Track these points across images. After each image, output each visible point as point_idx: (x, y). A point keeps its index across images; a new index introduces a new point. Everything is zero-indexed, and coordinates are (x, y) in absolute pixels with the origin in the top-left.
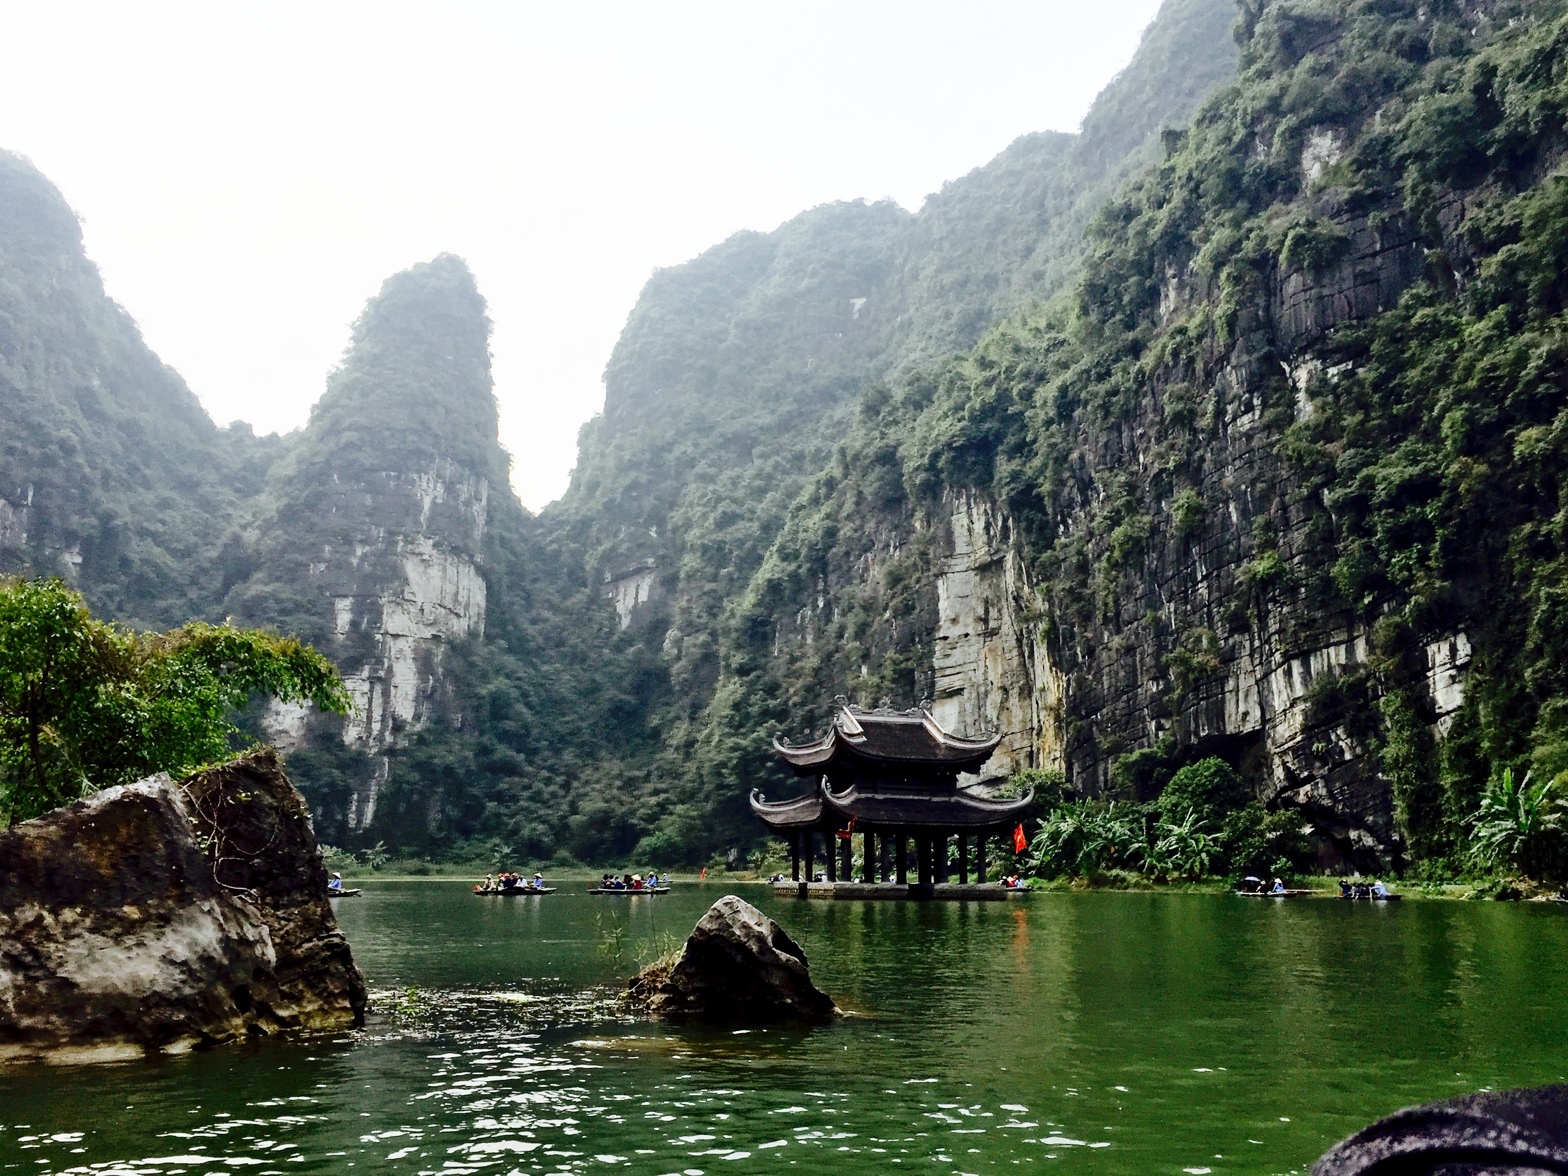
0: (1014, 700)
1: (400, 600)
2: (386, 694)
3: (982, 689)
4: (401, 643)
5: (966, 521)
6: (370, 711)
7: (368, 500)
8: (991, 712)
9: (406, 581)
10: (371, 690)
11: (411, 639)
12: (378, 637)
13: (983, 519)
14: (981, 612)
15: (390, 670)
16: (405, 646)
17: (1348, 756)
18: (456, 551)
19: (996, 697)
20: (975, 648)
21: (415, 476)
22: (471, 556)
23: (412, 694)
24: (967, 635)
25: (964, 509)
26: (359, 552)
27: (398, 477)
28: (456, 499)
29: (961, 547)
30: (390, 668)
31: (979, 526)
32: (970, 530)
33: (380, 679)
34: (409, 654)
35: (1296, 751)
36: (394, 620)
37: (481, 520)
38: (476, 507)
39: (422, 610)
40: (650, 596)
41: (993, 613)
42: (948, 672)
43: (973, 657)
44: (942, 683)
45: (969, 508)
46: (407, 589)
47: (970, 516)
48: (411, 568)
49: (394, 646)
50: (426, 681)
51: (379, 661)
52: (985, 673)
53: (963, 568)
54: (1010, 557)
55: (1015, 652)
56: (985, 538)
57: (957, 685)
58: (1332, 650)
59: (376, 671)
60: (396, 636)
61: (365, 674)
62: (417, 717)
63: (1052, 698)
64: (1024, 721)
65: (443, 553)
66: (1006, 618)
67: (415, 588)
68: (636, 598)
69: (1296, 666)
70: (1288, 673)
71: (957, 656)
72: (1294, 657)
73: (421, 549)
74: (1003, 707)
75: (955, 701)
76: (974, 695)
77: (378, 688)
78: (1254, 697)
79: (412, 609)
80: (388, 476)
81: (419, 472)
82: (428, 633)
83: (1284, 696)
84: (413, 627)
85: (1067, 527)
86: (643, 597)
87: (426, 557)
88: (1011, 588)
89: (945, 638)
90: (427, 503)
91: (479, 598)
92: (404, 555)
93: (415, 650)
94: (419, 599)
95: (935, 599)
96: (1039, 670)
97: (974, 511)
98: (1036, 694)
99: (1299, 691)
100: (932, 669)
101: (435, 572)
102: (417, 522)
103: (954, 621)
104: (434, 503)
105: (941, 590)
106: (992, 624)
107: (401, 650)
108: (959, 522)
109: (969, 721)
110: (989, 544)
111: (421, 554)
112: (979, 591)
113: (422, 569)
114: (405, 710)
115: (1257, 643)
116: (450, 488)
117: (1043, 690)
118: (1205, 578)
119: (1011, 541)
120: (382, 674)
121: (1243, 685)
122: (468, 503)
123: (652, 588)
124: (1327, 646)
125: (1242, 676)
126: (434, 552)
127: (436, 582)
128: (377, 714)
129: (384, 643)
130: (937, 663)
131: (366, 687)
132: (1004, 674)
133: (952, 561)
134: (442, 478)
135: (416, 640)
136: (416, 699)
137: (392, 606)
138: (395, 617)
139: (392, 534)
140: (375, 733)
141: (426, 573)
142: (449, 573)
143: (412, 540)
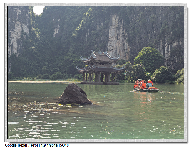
0: (121, 52)
1: (14, 31)
2: (12, 48)
3: (116, 49)
4: (14, 39)
5: (114, 20)
8: (118, 54)
9: (15, 28)
13: (117, 19)
14: (116, 36)
16: (15, 40)
17: (177, 61)
18: (24, 23)
19: (118, 51)
20: (115, 42)
22: (26, 24)
23: (16, 48)
24: (114, 40)
25: (114, 17)
28: (23, 13)
29: (113, 24)
30: (12, 44)
31: (117, 20)
32: (115, 21)
33: (11, 46)
34: (16, 41)
35: (168, 60)
37: (28, 17)
38: (27, 15)
39: (18, 33)
40: (59, 32)
41: (118, 36)
42: (110, 46)
43: (115, 44)
44: (109, 48)
45: (115, 17)
47: (115, 19)
48: (16, 26)
49: (13, 40)
50: (19, 46)
52: (117, 46)
53: (113, 28)
54: (122, 26)
55: (122, 43)
56: (118, 23)
57: (112, 49)
58: (176, 43)
59: (10, 44)
60: (13, 38)
62: (18, 53)
63: (128, 51)
64: (123, 55)
65: (21, 23)
66: (121, 37)
67: (16, 29)
68: (56, 32)
69: (169, 46)
70: (168, 47)
71: (112, 44)
72: (169, 44)
73: (17, 22)
74: (120, 52)
75: (112, 51)
76: (115, 50)
77: (10, 48)
78: (162, 51)
79: (16, 33)
82: (19, 38)
83: (167, 51)
84: (16, 36)
85: (132, 21)
86: (57, 32)
87: (18, 24)
88: (122, 32)
89: (110, 40)
90: (18, 13)
91: (28, 32)
92: (14, 23)
93: (17, 41)
94: (17, 31)
95: (109, 33)
96: (126, 46)
97: (116, 18)
98: (125, 50)
99: (170, 50)
100: (108, 46)
101: (20, 26)
102: (16, 17)
103: (112, 37)
104: (19, 14)
105: (110, 32)
106: (118, 38)
108: (113, 19)
109: (114, 55)
110: (118, 24)
112: (116, 32)
113: (17, 26)
114: (15, 51)
115: (163, 42)
116: (22, 11)
117: (126, 50)
118: (155, 30)
119: (122, 23)
121: (160, 49)
122: (25, 14)
123: (59, 30)
124: (175, 42)
125: (160, 47)
127: (20, 28)
128: (10, 52)
129: (11, 39)
130: (109, 45)
132: (120, 47)
133: (111, 27)
134: (21, 9)
135: (17, 39)
136: (17, 50)
137: (12, 32)
138: (13, 35)
139: (12, 19)
140: (10, 55)
141: (18, 27)
142: (22, 27)
143: (15, 20)
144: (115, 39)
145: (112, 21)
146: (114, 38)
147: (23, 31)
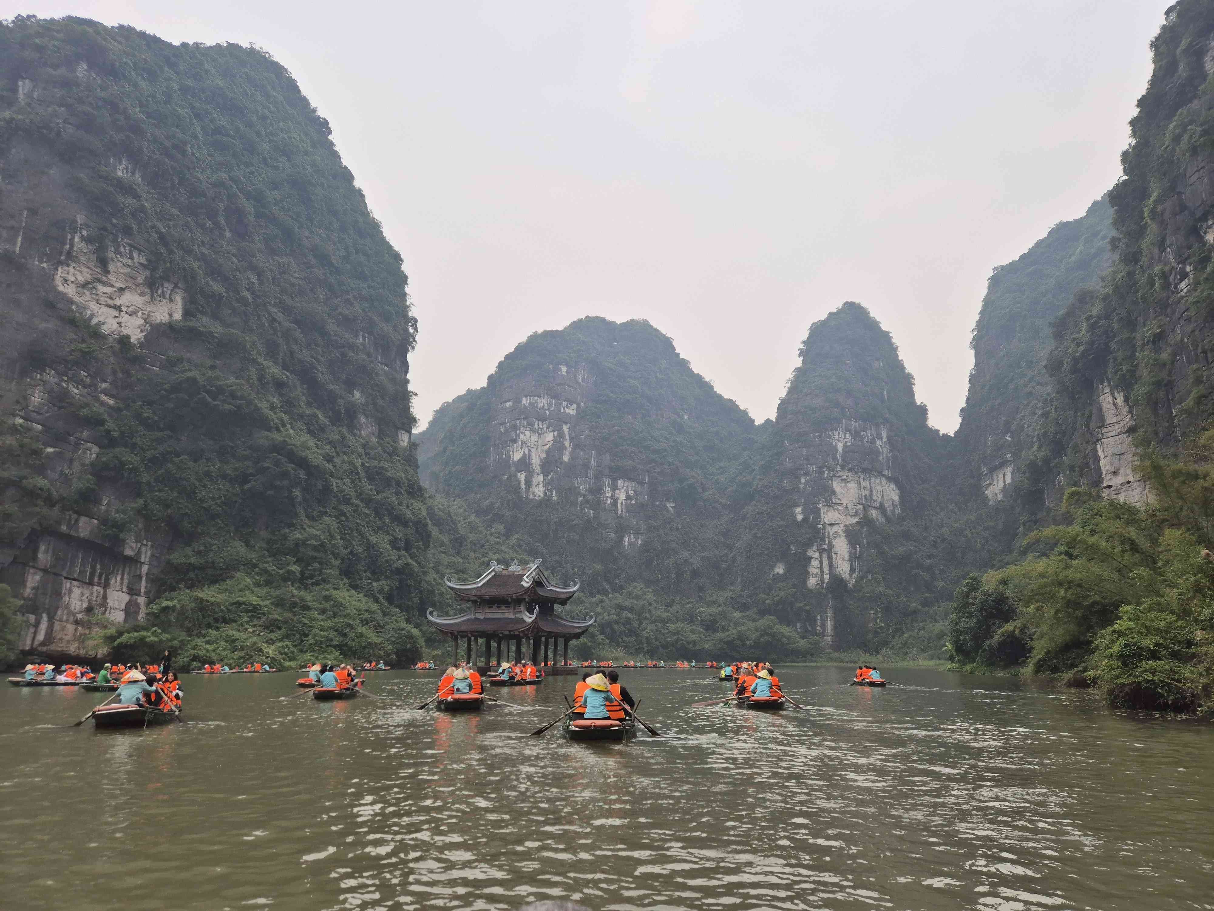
1: (831, 505)
2: (830, 558)
4: (835, 528)
6: (821, 568)
7: (804, 452)
9: (834, 493)
10: (821, 557)
11: (842, 526)
12: (820, 526)
13: (1123, 394)
14: (1138, 463)
15: (830, 544)
16: (840, 529)
18: (865, 471)
20: (1140, 491)
21: (831, 433)
22: (881, 472)
23: (847, 556)
24: (1129, 482)
25: (1106, 390)
26: (803, 480)
27: (820, 436)
28: (862, 441)
29: (1110, 416)
30: (830, 543)
31: (1120, 400)
32: (1115, 404)
33: (824, 550)
34: (842, 534)
36: (828, 516)
37: (885, 450)
38: (878, 443)
39: (847, 508)
40: (1012, 478)
45: (1111, 389)
46: (833, 497)
47: (1113, 395)
48: (837, 485)
49: (832, 531)
50: (855, 548)
51: (823, 540)
56: (1127, 409)
59: (821, 545)
60: (831, 525)
61: (815, 548)
62: (852, 570)
65: (856, 473)
67: (840, 496)
68: (1005, 481)
71: (1123, 499)
73: (840, 473)
77: (825, 556)
79: (840, 508)
80: (814, 437)
81: (832, 430)
82: (854, 520)
84: (842, 518)
86: (1008, 480)
87: (844, 477)
89: (1110, 487)
90: (840, 447)
91: (893, 496)
92: (830, 478)
93: (846, 532)
94: (845, 502)
97: (1115, 390)
101: (852, 485)
102: (835, 458)
103: (1115, 473)
104: (845, 446)
107: (836, 532)
108: (1106, 400)
110: (1131, 412)
111: (840, 476)
112: (1133, 448)
113: (843, 485)
114: (843, 567)
116: (856, 435)
120: (826, 547)
122: (873, 441)
123: (1013, 473)
126: (850, 473)
127: (854, 491)
128: (826, 569)
129: (824, 528)
131: (817, 555)
133: (1104, 430)
134: (849, 430)
135: (846, 526)
136: (850, 560)
137: (826, 508)
138: (829, 514)
139: (821, 468)
140: (826, 581)
141: (846, 486)
142: (864, 484)
143: (833, 469)
144: (1131, 479)
145: (1100, 409)
146: (1127, 475)
147: (869, 498)
